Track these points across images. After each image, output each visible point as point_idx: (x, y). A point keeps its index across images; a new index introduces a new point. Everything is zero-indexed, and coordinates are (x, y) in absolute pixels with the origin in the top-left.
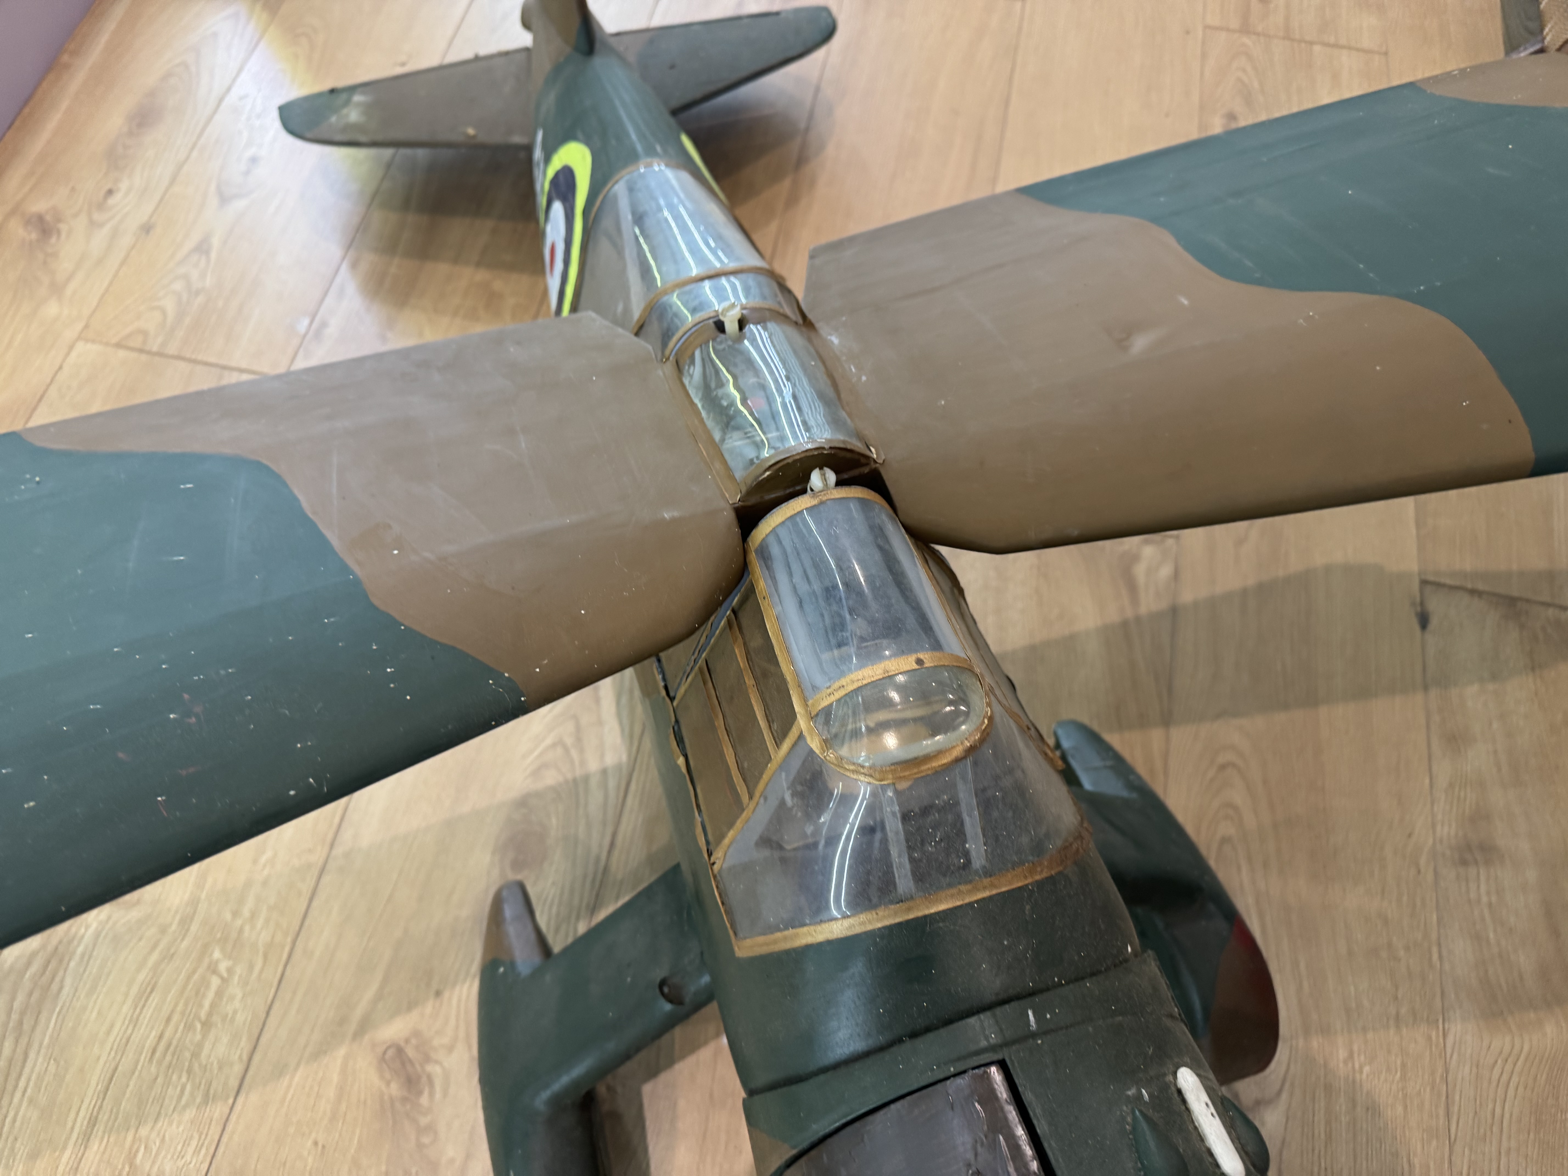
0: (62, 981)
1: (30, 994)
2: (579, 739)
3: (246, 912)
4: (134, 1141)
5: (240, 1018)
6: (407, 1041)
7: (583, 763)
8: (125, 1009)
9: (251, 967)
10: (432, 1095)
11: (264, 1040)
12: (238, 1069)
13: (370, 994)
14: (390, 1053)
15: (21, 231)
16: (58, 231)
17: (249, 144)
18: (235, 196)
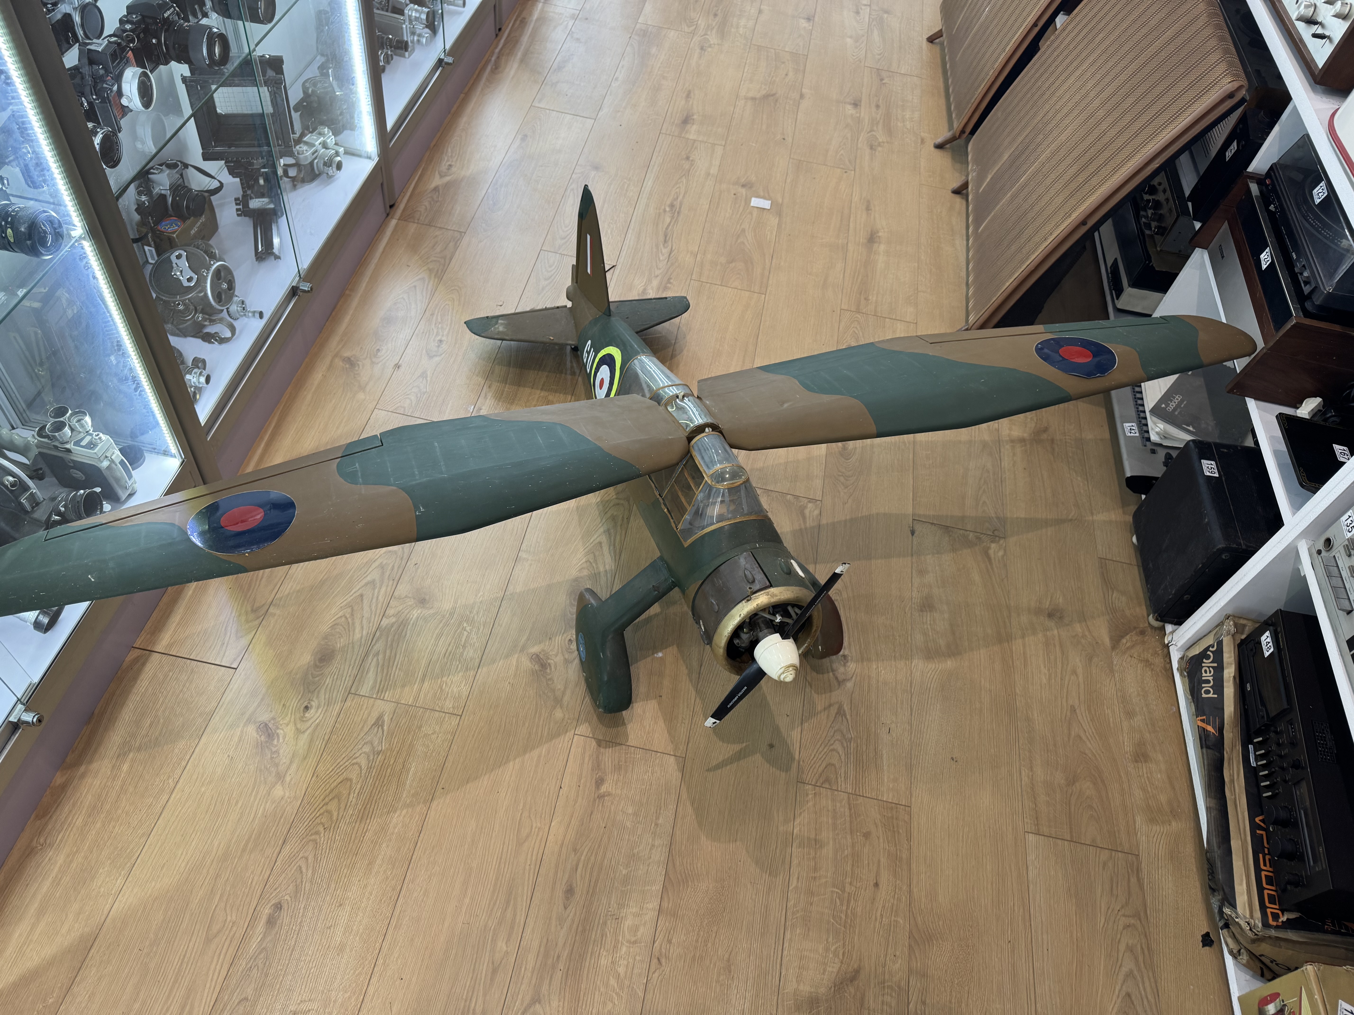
0: (406, 632)
1: (394, 636)
2: (595, 561)
3: (475, 612)
4: (441, 682)
5: (477, 645)
6: (540, 653)
7: (597, 568)
8: (433, 640)
9: (479, 629)
10: (551, 669)
11: (487, 651)
12: (477, 661)
13: (525, 638)
14: (534, 657)
15: (341, 363)
16: (358, 365)
17: (437, 334)
18: (434, 356)
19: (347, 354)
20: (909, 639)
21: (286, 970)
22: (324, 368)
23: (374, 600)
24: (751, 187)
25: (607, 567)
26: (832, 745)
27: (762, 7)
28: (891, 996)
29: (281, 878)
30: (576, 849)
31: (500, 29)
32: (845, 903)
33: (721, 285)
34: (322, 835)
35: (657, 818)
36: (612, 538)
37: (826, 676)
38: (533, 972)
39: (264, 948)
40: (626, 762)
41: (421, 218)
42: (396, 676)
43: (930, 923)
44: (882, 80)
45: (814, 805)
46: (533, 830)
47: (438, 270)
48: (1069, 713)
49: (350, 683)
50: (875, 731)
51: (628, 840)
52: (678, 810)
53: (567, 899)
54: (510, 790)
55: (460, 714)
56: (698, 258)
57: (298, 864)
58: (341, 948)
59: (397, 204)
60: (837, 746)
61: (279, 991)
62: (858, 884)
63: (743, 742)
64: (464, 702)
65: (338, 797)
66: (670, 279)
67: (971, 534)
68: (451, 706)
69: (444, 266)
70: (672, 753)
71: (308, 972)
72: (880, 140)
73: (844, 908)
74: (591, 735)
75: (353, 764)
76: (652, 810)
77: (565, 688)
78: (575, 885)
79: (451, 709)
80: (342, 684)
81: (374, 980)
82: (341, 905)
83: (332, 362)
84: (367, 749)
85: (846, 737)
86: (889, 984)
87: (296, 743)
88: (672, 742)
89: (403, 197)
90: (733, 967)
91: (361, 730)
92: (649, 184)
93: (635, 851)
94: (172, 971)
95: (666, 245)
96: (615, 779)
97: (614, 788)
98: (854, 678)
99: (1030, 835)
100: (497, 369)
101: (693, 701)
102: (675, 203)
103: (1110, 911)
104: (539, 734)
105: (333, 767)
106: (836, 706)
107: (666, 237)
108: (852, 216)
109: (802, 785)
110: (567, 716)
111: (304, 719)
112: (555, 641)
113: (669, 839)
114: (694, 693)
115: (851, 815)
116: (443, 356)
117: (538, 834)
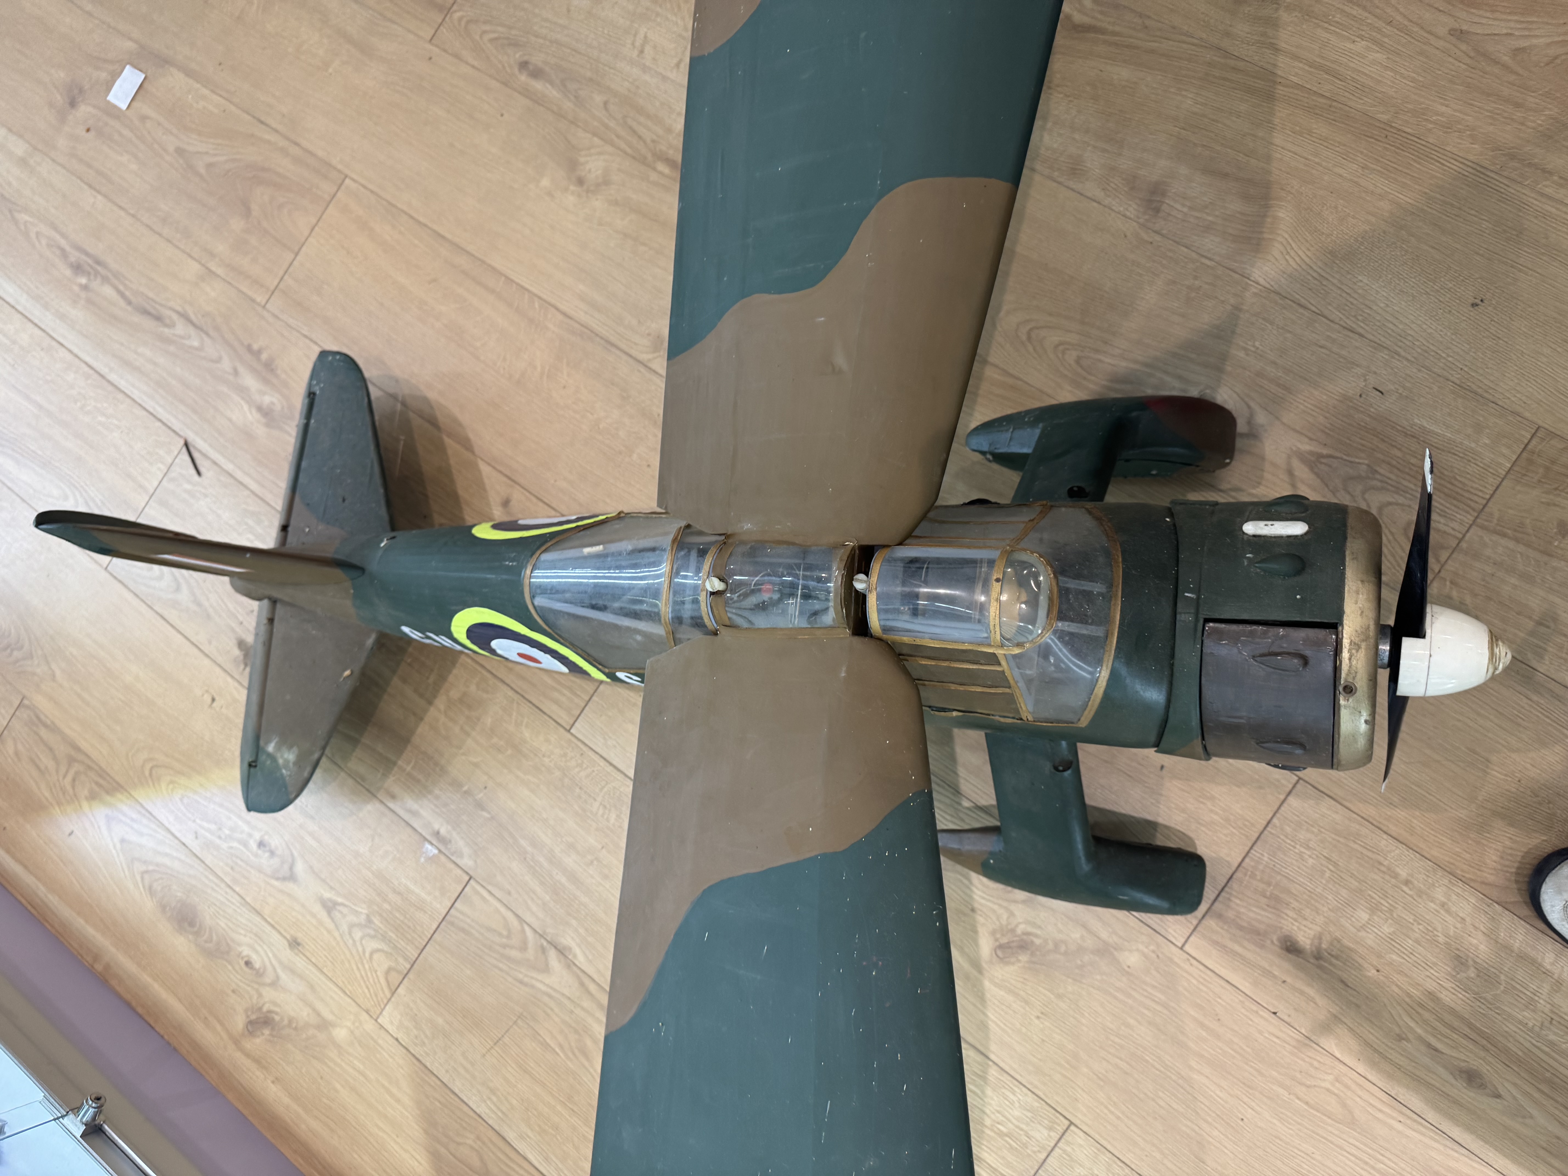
6: (996, 940)
10: (1036, 936)
14: (1000, 953)
15: (258, 1041)
16: (269, 1012)
18: (291, 868)
19: (239, 1022)
20: (1209, 263)
22: (258, 1073)
24: (81, 91)
30: (1398, 1035)
33: (297, 254)
35: (1396, 876)
40: (1269, 884)
46: (1336, 1091)
47: (97, 782)
50: (1369, 416)
51: (1417, 941)
52: (1394, 834)
53: (1482, 1086)
54: (1246, 1099)
55: (1067, 1123)
56: (220, 271)
64: (1047, 1107)
66: (249, 348)
68: (1045, 1132)
69: (90, 768)
70: (1282, 797)
76: (1376, 877)
77: (1084, 926)
78: (1463, 1064)
79: (1052, 1134)
83: (248, 1055)
85: (1363, 474)
88: (1261, 788)
93: (1441, 939)
95: (168, 321)
96: (1295, 916)
97: (1311, 926)
98: (1252, 404)
102: (72, 259)
104: (1159, 1008)
107: (149, 314)
110: (1141, 947)
113: (1440, 873)
115: (1517, 540)
116: (296, 854)
117: (1348, 1087)
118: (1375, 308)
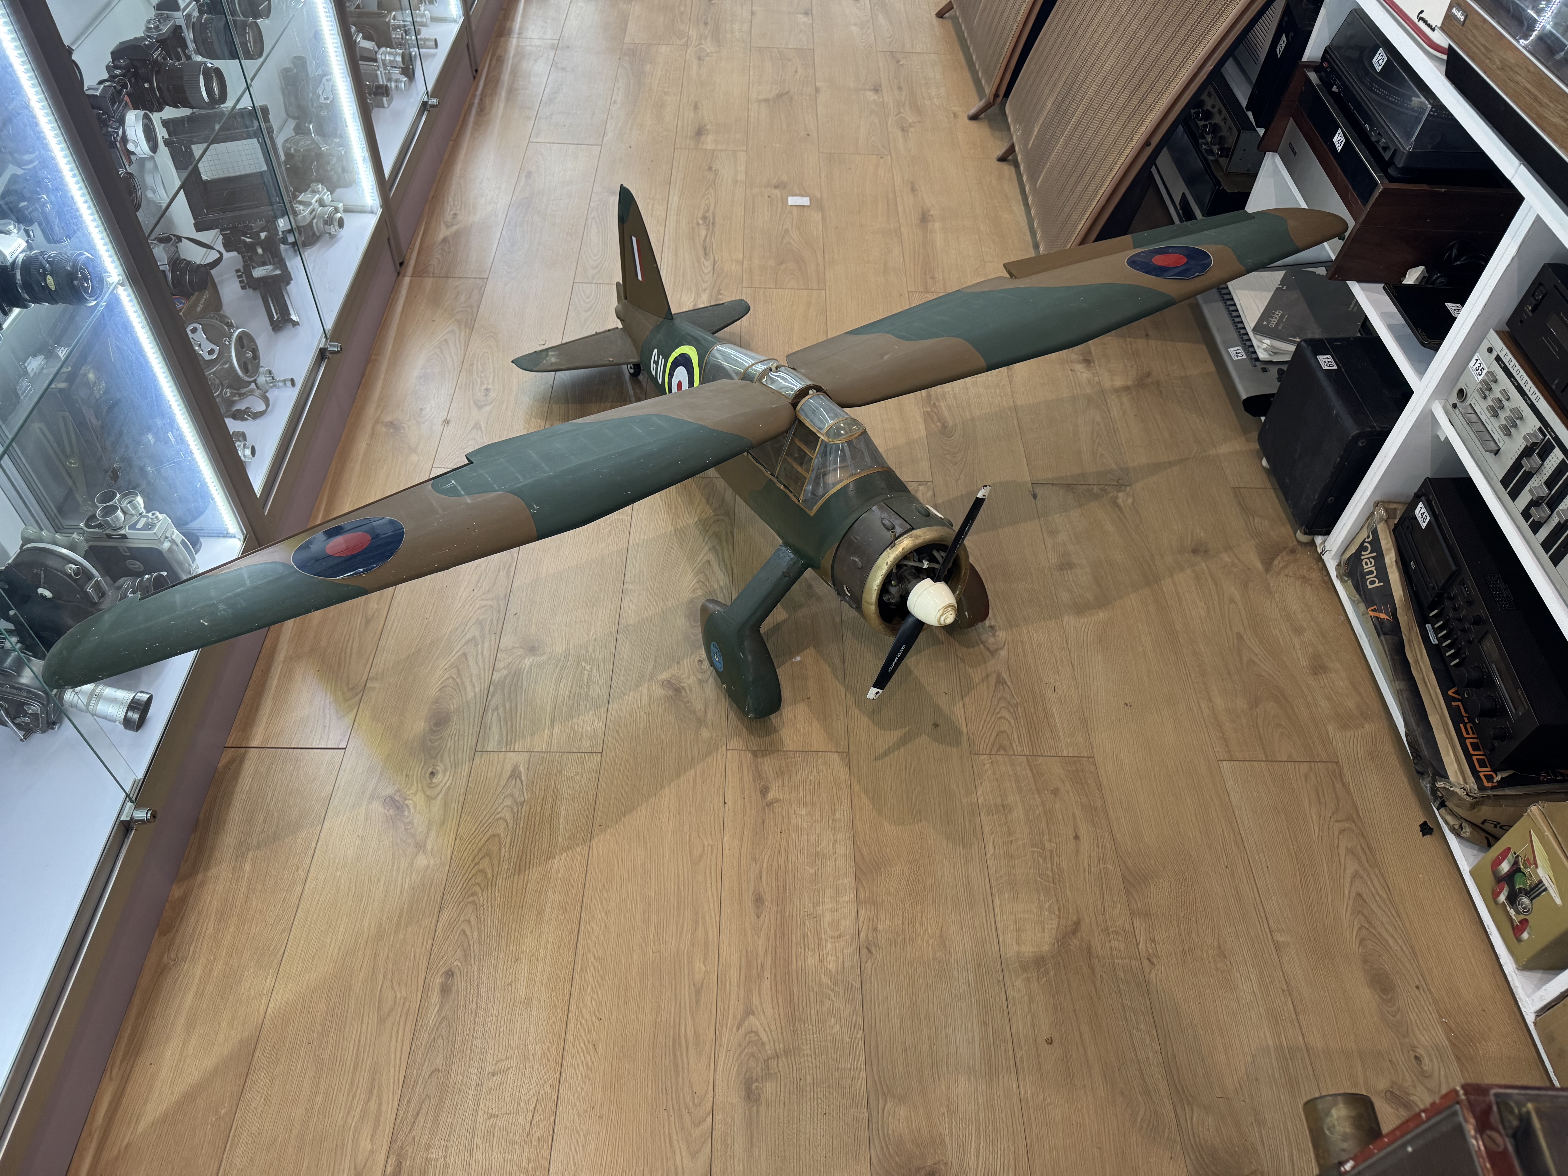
0: (522, 681)
1: (510, 688)
2: (707, 579)
3: (591, 650)
4: (572, 723)
5: (601, 682)
6: (670, 678)
7: (711, 586)
8: (552, 686)
9: (599, 667)
10: (686, 692)
11: (613, 686)
12: (606, 697)
13: (651, 666)
14: (665, 683)
15: (384, 429)
16: (403, 427)
17: (482, 383)
18: (484, 405)
19: (388, 419)
20: (1055, 598)
21: (473, 1034)
22: (367, 437)
23: (480, 657)
24: (785, 187)
25: (721, 583)
26: (998, 713)
27: (754, 8)
28: (1118, 940)
29: (446, 945)
30: (755, 858)
31: (476, 71)
32: (1049, 860)
33: (776, 288)
34: (480, 895)
35: (834, 815)
36: (720, 555)
37: (976, 649)
38: (739, 987)
39: (444, 1017)
40: (787, 767)
41: (436, 271)
42: (522, 726)
43: (1142, 864)
44: (898, 62)
45: (994, 774)
46: (706, 847)
47: (467, 320)
48: (1236, 641)
49: (474, 741)
50: (1040, 692)
51: (809, 840)
52: (853, 803)
53: (758, 908)
54: (672, 815)
55: (601, 751)
56: (745, 265)
57: (460, 929)
58: (528, 1001)
59: (406, 262)
60: (1005, 713)
61: (470, 1056)
62: (1058, 840)
63: (905, 727)
64: (602, 739)
65: (489, 854)
66: (719, 290)
67: (1095, 488)
68: (588, 745)
69: (472, 316)
70: (833, 750)
71: (498, 1031)
72: (910, 121)
73: (1049, 865)
74: (744, 748)
75: (497, 820)
76: (827, 807)
77: (706, 707)
78: (762, 893)
79: (590, 749)
80: (466, 744)
81: (571, 1026)
82: (517, 960)
83: (373, 430)
84: (508, 802)
85: (1012, 703)
86: (1114, 929)
87: (430, 810)
88: (831, 740)
89: (411, 254)
90: (947, 943)
91: (498, 784)
92: (675, 199)
93: (818, 850)
94: (349, 1058)
95: (707, 258)
96: (780, 785)
97: (781, 794)
98: (1006, 646)
99: (1224, 762)
100: (555, 407)
101: (844, 697)
102: (707, 215)
103: (1322, 820)
104: (690, 757)
105: (476, 826)
106: (994, 676)
107: (705, 249)
108: (898, 199)
109: (977, 756)
110: (714, 734)
111: (433, 785)
112: (683, 664)
113: (850, 830)
114: (843, 689)
115: (1034, 776)
116: (493, 404)
117: (712, 852)
118: (1091, 668)
